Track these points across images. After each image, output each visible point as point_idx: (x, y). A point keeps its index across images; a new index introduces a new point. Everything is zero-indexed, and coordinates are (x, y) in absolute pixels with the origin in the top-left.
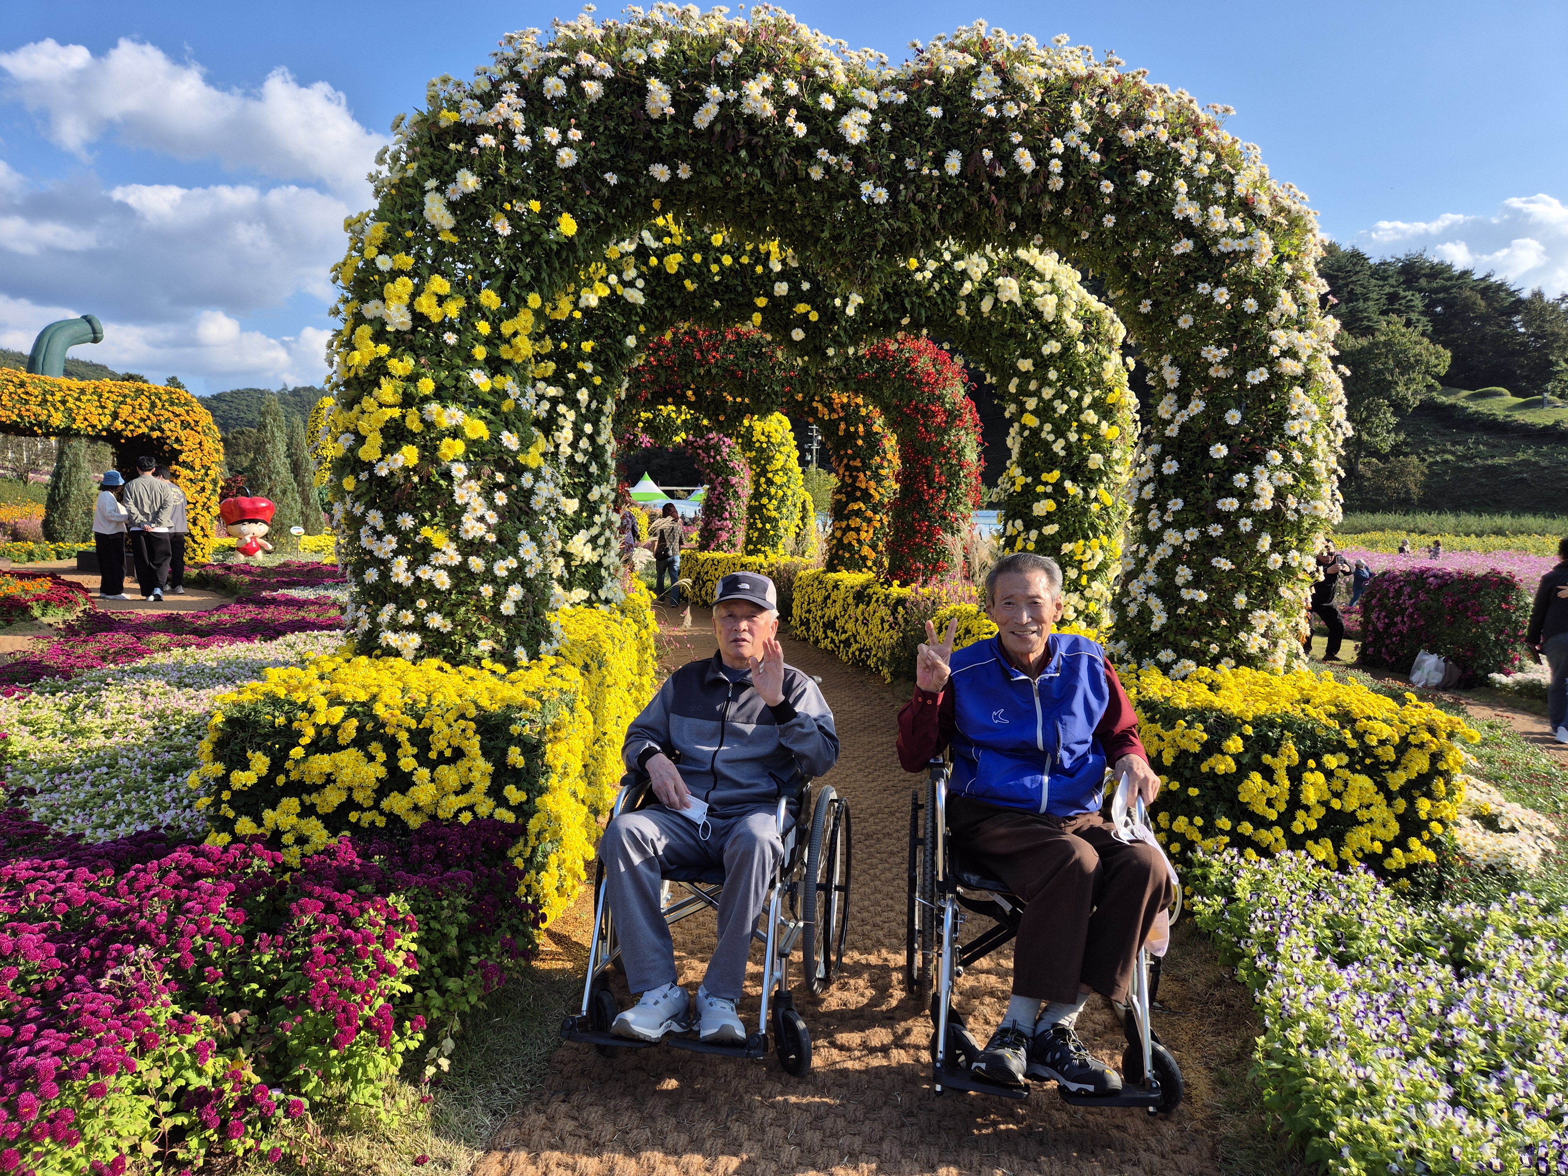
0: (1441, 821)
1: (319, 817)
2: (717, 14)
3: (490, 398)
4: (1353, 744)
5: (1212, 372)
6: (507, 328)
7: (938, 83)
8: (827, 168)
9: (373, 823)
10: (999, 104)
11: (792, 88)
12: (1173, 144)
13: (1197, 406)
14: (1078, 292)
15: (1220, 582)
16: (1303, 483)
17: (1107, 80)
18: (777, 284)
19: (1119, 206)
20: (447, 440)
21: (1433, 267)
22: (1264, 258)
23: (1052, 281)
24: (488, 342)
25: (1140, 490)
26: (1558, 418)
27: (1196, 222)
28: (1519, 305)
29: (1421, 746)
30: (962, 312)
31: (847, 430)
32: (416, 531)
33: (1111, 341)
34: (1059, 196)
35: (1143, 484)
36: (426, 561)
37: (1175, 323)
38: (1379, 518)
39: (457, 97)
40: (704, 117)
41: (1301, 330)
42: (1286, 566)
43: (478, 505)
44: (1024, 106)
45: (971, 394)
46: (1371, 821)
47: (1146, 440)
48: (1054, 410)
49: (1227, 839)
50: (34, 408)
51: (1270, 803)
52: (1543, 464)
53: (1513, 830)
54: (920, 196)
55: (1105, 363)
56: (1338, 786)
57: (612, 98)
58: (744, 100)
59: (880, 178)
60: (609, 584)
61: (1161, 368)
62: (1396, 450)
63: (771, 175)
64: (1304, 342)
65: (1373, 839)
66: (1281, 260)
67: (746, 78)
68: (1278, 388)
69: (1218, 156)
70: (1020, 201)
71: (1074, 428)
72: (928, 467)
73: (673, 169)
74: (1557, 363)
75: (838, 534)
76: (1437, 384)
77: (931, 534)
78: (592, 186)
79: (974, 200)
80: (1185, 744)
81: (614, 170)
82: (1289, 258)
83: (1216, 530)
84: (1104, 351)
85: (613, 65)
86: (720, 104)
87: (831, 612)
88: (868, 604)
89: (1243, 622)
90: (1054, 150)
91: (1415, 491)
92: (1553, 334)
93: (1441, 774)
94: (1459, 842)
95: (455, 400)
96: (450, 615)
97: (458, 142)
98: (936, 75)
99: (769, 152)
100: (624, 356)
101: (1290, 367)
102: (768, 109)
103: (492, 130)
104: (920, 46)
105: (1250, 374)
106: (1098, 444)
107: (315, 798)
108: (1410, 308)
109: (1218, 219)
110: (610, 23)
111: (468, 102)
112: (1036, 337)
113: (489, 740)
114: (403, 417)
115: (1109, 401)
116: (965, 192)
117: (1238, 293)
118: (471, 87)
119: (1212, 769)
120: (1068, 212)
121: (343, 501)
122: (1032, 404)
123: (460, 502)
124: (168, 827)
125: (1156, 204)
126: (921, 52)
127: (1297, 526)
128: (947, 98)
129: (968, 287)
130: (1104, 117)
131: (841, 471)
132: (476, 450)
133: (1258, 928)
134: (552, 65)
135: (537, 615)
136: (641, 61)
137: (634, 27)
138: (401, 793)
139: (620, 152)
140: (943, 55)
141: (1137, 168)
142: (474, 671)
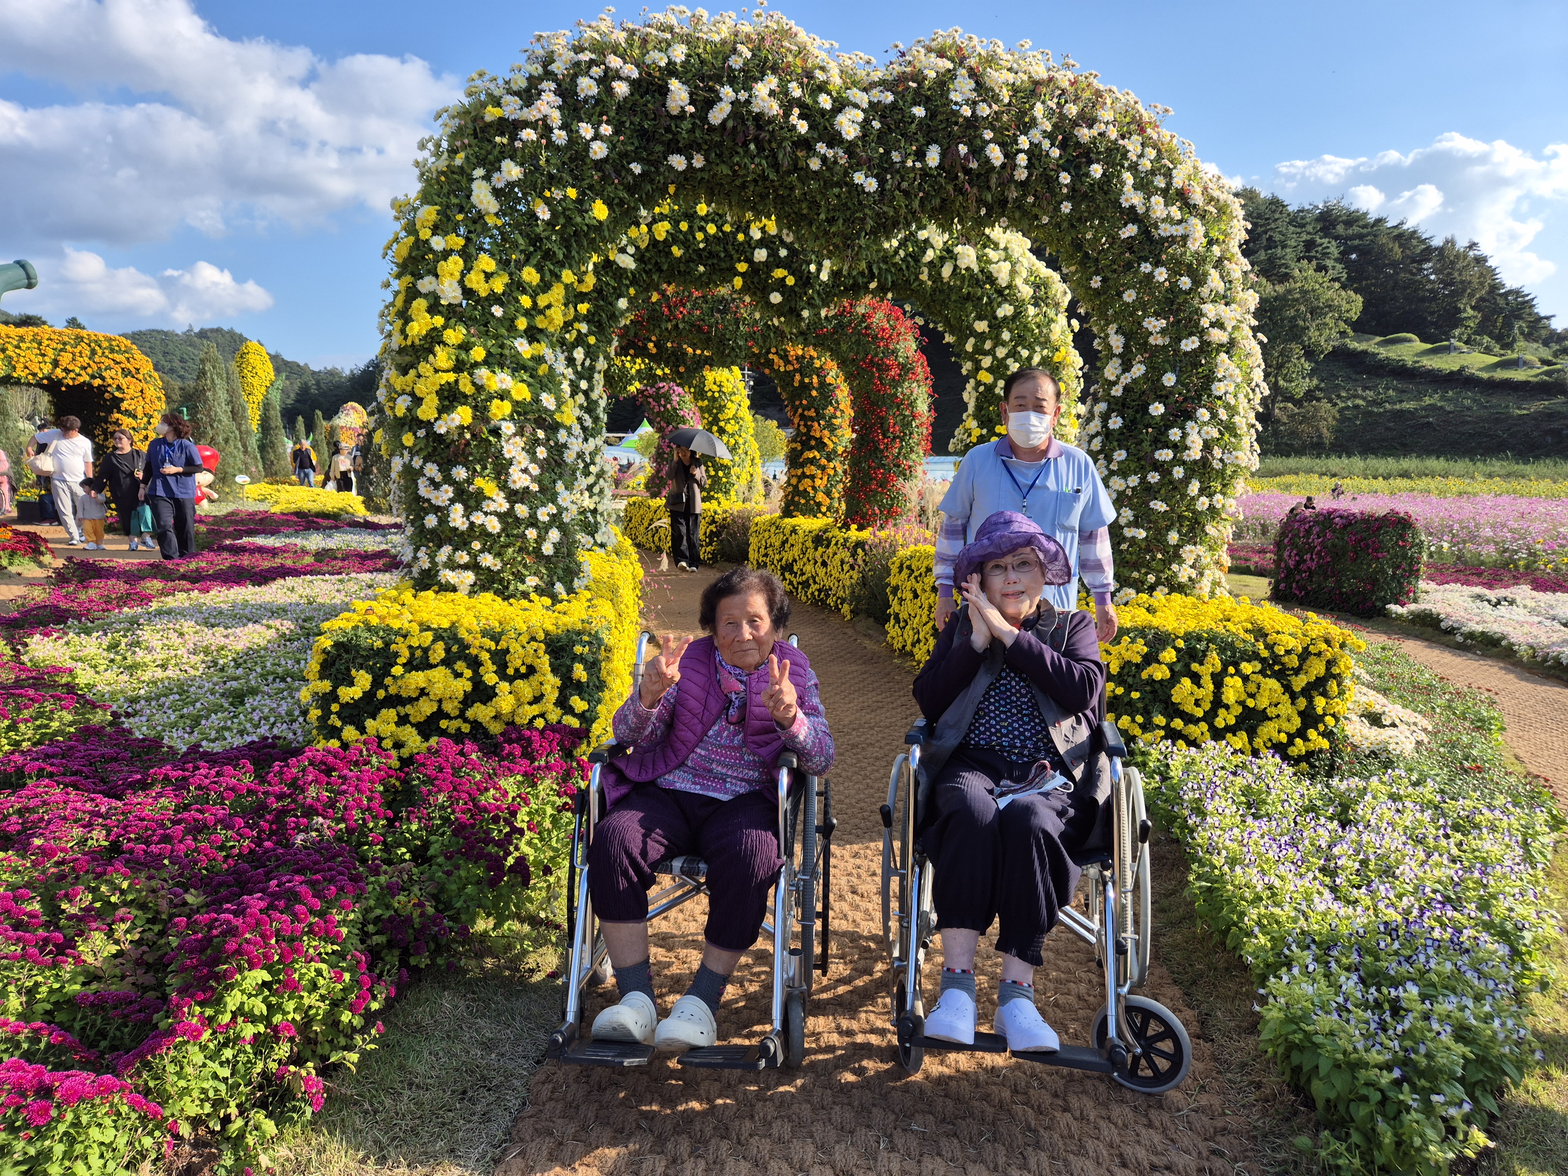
0: (1333, 715)
1: (413, 725)
2: (727, 20)
3: (530, 364)
4: (1265, 654)
5: (1151, 340)
6: (542, 301)
7: (920, 84)
8: (824, 159)
9: (459, 729)
10: (973, 104)
11: (796, 92)
12: (1121, 142)
13: (1138, 370)
14: (1029, 259)
15: (1156, 522)
16: (1227, 436)
17: (1065, 84)
18: (757, 251)
19: (1074, 194)
20: (496, 402)
21: (1349, 214)
22: (1197, 242)
23: (1006, 249)
24: (528, 314)
25: (1090, 442)
26: (1464, 363)
27: (1141, 210)
28: (1428, 252)
29: (1319, 654)
30: (924, 277)
31: (802, 382)
32: (470, 481)
33: (1057, 305)
34: (1023, 184)
35: (1092, 437)
36: (478, 508)
37: (1120, 294)
38: (1292, 462)
39: (497, 93)
40: (718, 114)
41: (1227, 304)
42: (1212, 509)
43: (523, 460)
44: (995, 107)
45: (922, 349)
46: (1278, 716)
47: (1089, 397)
48: (1007, 367)
49: (1162, 733)
51: (1197, 703)
52: (1448, 409)
53: (1393, 725)
54: (905, 185)
55: (1053, 325)
56: (1252, 688)
57: (637, 97)
58: (753, 100)
59: (869, 169)
60: (604, 529)
61: (1107, 336)
62: (1310, 395)
63: (775, 165)
64: (1230, 314)
65: (1279, 731)
66: (1211, 242)
67: (756, 80)
68: (1207, 354)
69: (1159, 151)
70: (989, 188)
72: (882, 418)
73: (689, 158)
74: (1465, 310)
75: (794, 481)
76: (1349, 330)
77: (886, 482)
78: (618, 175)
79: (950, 188)
80: (1127, 656)
81: (639, 160)
82: (1218, 242)
83: (1154, 478)
84: (1051, 313)
85: (637, 66)
86: (732, 103)
87: (788, 556)
88: (828, 547)
89: (1175, 556)
90: (1021, 147)
91: (1327, 435)
92: (1462, 282)
93: (1334, 677)
94: (1349, 733)
95: (502, 367)
96: (499, 555)
97: (502, 134)
98: (918, 77)
99: (774, 145)
100: (615, 316)
101: (1218, 336)
102: (774, 108)
103: (533, 125)
104: (902, 47)
105: (1184, 342)
107: (408, 709)
108: (1326, 255)
109: (1158, 207)
110: (631, 26)
111: (508, 98)
112: (990, 301)
113: (556, 659)
114: (457, 381)
115: (1056, 359)
116: (943, 181)
117: (1175, 273)
118: (506, 83)
119: (1151, 676)
120: (1030, 199)
121: (402, 455)
122: (987, 362)
123: (507, 456)
124: (275, 737)
125: (1106, 193)
126: (903, 55)
127: (1221, 473)
128: (928, 99)
129: (930, 255)
130: (1062, 117)
131: (796, 421)
132: (521, 411)
133: (1189, 796)
134: (583, 67)
135: (570, 554)
136: (663, 64)
137: (654, 32)
138: (484, 703)
139: (643, 144)
140: (923, 58)
141: (1090, 162)
142: (524, 603)
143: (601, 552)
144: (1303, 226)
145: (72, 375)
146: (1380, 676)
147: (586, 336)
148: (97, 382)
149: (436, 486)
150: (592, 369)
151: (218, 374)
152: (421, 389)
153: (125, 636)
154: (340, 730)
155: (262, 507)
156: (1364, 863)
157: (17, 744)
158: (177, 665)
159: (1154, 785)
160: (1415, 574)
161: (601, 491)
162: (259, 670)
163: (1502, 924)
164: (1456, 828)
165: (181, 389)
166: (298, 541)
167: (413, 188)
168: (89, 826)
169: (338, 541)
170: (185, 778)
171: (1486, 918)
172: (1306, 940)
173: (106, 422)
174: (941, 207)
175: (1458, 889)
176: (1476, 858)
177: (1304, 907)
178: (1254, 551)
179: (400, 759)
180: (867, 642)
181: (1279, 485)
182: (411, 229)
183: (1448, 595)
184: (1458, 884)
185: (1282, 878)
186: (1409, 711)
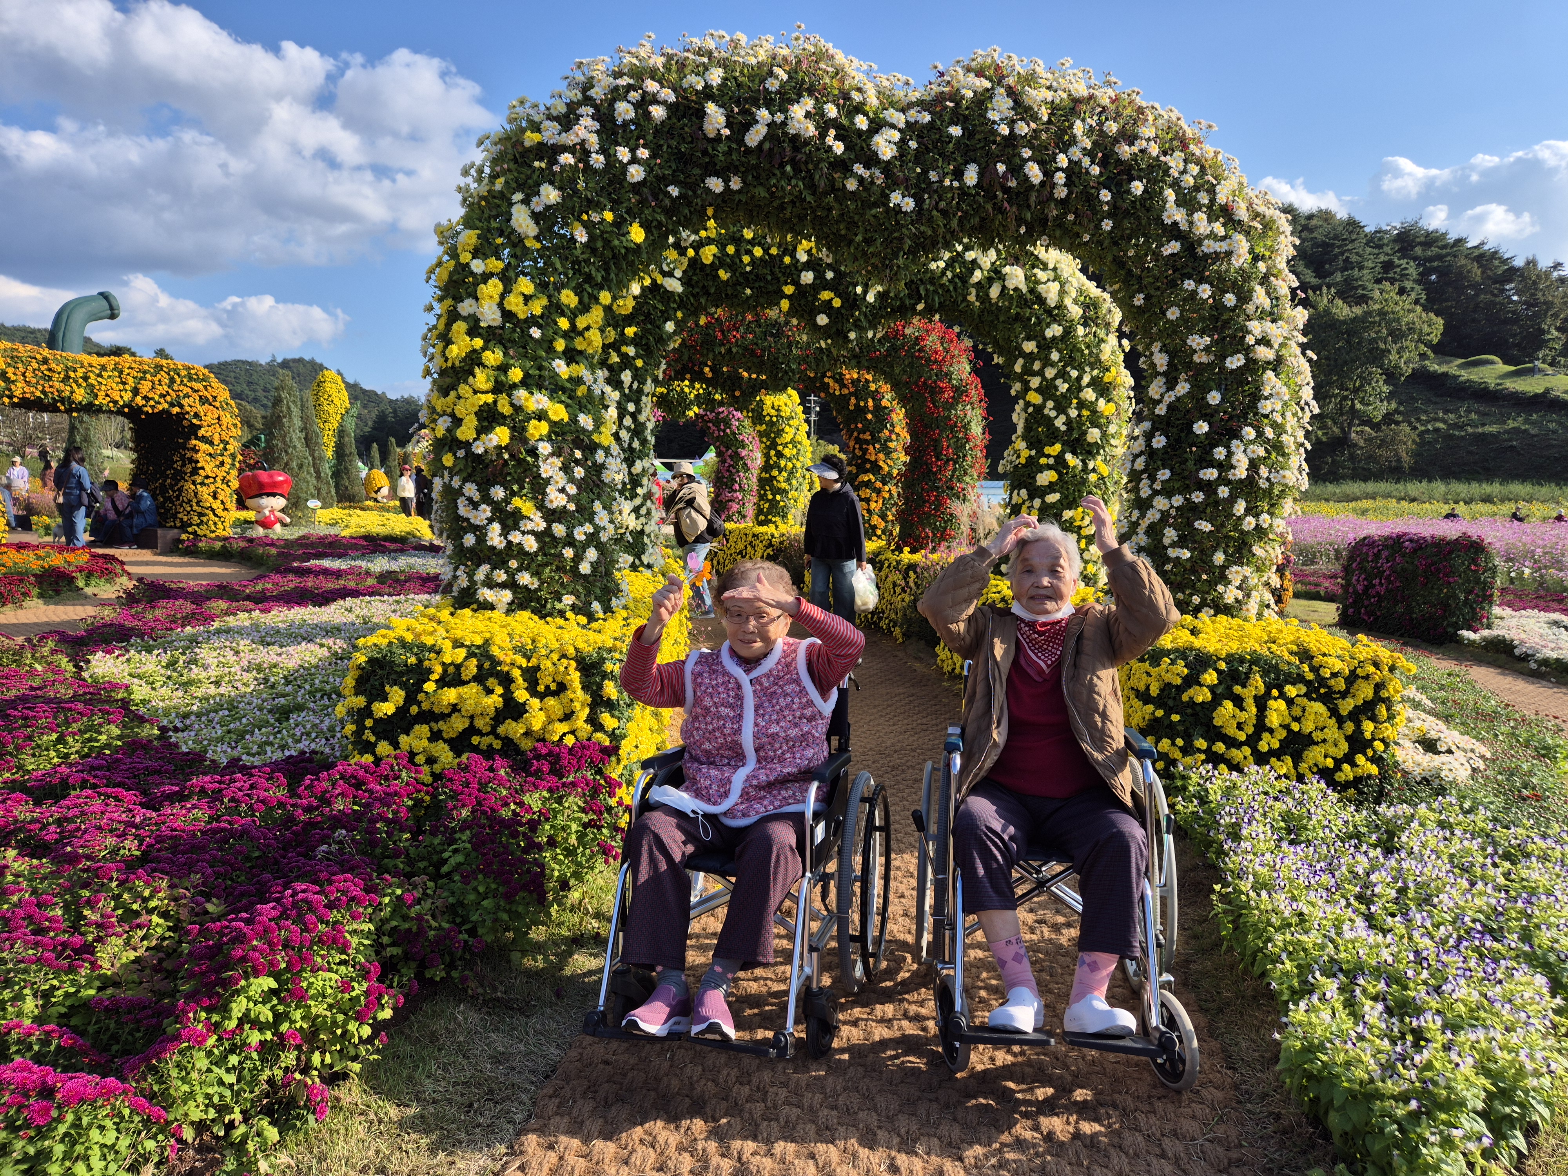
0: (1383, 740)
1: (445, 741)
2: (764, 43)
3: (568, 385)
4: (1310, 676)
5: (1196, 358)
6: (581, 323)
7: (958, 104)
8: (861, 180)
9: (491, 745)
10: (1011, 123)
11: (831, 111)
12: (1162, 158)
13: (1183, 388)
14: (1078, 279)
15: (1201, 543)
16: (1274, 455)
17: (1106, 101)
18: (803, 273)
19: (1116, 212)
20: (534, 422)
21: (1428, 234)
22: (1241, 258)
23: (1055, 269)
24: (567, 335)
25: (1133, 461)
26: (1549, 385)
27: (1184, 226)
28: (1512, 273)
29: (1367, 677)
30: (972, 298)
31: (857, 405)
32: (507, 501)
33: (1108, 325)
34: (1063, 202)
35: (1136, 456)
36: (516, 527)
37: (1164, 313)
38: (1371, 487)
39: (537, 118)
40: (755, 136)
41: (1274, 321)
42: (1258, 528)
43: (560, 479)
44: (1033, 125)
45: (975, 370)
46: (1324, 741)
47: (1138, 417)
48: (1056, 388)
49: (1203, 757)
50: (57, 384)
51: (1240, 727)
52: (1533, 432)
53: (1450, 751)
54: (942, 204)
55: (1103, 345)
56: (1297, 711)
57: (674, 120)
58: (789, 122)
59: (907, 189)
60: (651, 551)
61: (1152, 354)
62: (1388, 418)
63: (812, 187)
64: (1276, 331)
65: (1326, 757)
66: (1256, 259)
67: (792, 102)
68: (1254, 372)
69: (1203, 168)
70: (1029, 207)
71: (1074, 404)
72: (936, 440)
73: (727, 181)
74: (1549, 332)
76: (1429, 352)
77: (940, 504)
78: (656, 198)
79: (989, 207)
80: (1168, 677)
81: (676, 183)
82: (1263, 258)
83: (1198, 497)
84: (1101, 333)
85: (674, 90)
86: (768, 125)
88: (880, 569)
89: (1221, 576)
90: (1059, 164)
91: (1407, 460)
92: (1545, 303)
93: (1383, 700)
94: (1400, 759)
95: (540, 388)
96: (536, 574)
97: (541, 159)
98: (956, 97)
99: (811, 167)
100: (662, 339)
101: (1264, 353)
102: (810, 130)
103: (571, 150)
104: (941, 68)
105: (1229, 359)
106: (1096, 419)
107: (442, 725)
108: (1404, 276)
109: (1202, 224)
110: (670, 51)
111: (547, 123)
112: (1039, 321)
113: (587, 676)
114: (495, 402)
115: (1106, 380)
116: (981, 200)
117: (1220, 289)
118: (548, 109)
119: (1191, 698)
120: (1071, 217)
121: (442, 477)
122: (1035, 382)
123: (544, 476)
124: (314, 752)
125: (1148, 210)
126: (942, 74)
127: (1269, 492)
128: (966, 118)
129: (977, 275)
130: (1102, 133)
131: (852, 444)
132: (558, 431)
133: (1226, 820)
134: (621, 91)
135: (608, 574)
136: (699, 87)
137: (691, 56)
138: (516, 720)
139: (681, 166)
140: (961, 78)
141: (1132, 179)
142: (560, 621)
143: (648, 573)
144: (1380, 247)
145: (152, 403)
146: (1443, 703)
147: (634, 358)
148: (176, 410)
149: (475, 505)
150: (640, 391)
151: (294, 402)
152: (460, 410)
153: (183, 654)
154: (375, 745)
155: (333, 531)
156: (1402, 891)
157: (67, 756)
158: (230, 681)
159: (1191, 809)
160: (1489, 599)
161: (649, 513)
162: (307, 687)
163: (1544, 955)
164: (1507, 856)
165: (263, 417)
166: (363, 564)
167: (457, 212)
168: (123, 836)
169: (401, 563)
170: (220, 790)
171: (1527, 948)
172: (1332, 969)
173: (185, 448)
174: (981, 227)
175: (1501, 919)
176: (1524, 887)
177: (1332, 934)
178: (1325, 577)
179: (433, 774)
180: (917, 665)
181: (1354, 510)
182: (453, 253)
183: (1523, 621)
184: (1501, 914)
185: (1313, 905)
186: (1466, 737)
